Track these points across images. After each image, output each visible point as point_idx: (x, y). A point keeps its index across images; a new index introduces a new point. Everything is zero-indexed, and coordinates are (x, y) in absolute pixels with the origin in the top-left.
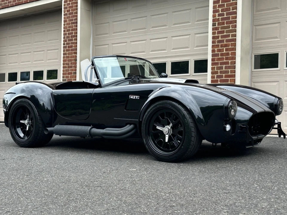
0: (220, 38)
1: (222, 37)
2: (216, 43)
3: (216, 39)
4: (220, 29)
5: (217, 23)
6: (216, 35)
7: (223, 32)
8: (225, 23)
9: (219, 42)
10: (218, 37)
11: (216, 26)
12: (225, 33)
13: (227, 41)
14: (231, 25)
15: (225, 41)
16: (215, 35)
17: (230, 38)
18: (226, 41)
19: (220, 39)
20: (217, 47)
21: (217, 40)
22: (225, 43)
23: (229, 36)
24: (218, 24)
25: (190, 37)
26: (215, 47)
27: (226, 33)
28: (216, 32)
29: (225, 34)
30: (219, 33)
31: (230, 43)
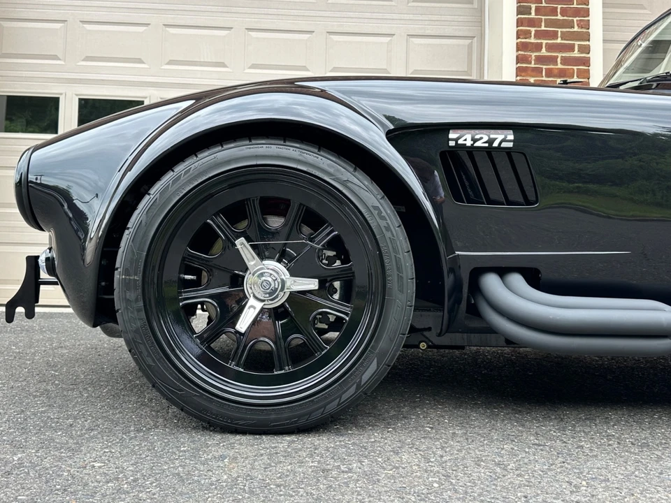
0: (544, 49)
1: (550, 48)
2: (533, 62)
3: (533, 52)
4: (543, 24)
5: (533, 6)
6: (532, 40)
7: (554, 35)
8: (559, 11)
9: (540, 60)
10: (538, 47)
11: (530, 14)
12: (559, 39)
13: (565, 61)
14: (575, 19)
15: (559, 60)
16: (527, 40)
17: (576, 54)
18: (561, 59)
19: (544, 52)
20: (534, 74)
21: (534, 55)
22: (560, 66)
23: (571, 48)
24: (537, 10)
25: (391, 40)
26: (529, 72)
27: (562, 39)
28: (530, 32)
29: (559, 41)
30: (539, 35)
31: (575, 68)
